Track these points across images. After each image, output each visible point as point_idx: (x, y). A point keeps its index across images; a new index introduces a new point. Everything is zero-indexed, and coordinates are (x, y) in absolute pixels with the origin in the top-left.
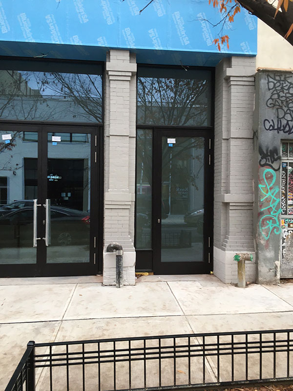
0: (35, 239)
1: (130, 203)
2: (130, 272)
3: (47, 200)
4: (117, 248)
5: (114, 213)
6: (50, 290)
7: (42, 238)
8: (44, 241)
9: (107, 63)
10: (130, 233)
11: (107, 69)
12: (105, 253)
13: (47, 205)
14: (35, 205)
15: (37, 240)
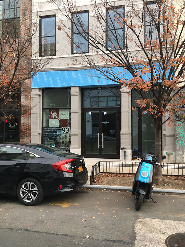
1: (129, 134)
2: (129, 157)
3: (102, 133)
4: (124, 149)
5: (123, 137)
7: (101, 146)
10: (129, 144)
11: (121, 91)
12: (121, 150)
14: (99, 135)
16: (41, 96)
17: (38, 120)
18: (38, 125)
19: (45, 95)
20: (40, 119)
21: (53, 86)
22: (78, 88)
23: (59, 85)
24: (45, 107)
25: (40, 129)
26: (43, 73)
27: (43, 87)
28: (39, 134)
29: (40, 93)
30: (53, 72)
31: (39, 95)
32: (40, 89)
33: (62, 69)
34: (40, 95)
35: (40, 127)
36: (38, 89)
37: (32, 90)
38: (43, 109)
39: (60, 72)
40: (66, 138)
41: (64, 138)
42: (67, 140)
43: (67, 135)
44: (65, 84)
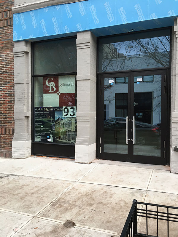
0: (127, 140)
3: (134, 117)
6: (137, 170)
7: (130, 140)
8: (132, 141)
9: (175, 27)
11: (175, 31)
12: (172, 152)
13: (134, 120)
14: (127, 120)
15: (128, 140)
16: (30, 54)
17: (26, 96)
18: (26, 103)
20: (28, 93)
21: (47, 35)
22: (90, 32)
23: (57, 31)
25: (28, 110)
26: (31, 13)
27: (31, 37)
28: (27, 117)
29: (28, 49)
30: (47, 10)
31: (24, 52)
32: (27, 42)
34: (27, 53)
35: (28, 106)
36: (24, 43)
37: (16, 45)
38: (34, 77)
39: (58, 8)
40: (70, 125)
41: (67, 126)
42: (71, 129)
43: (73, 119)
44: (66, 29)
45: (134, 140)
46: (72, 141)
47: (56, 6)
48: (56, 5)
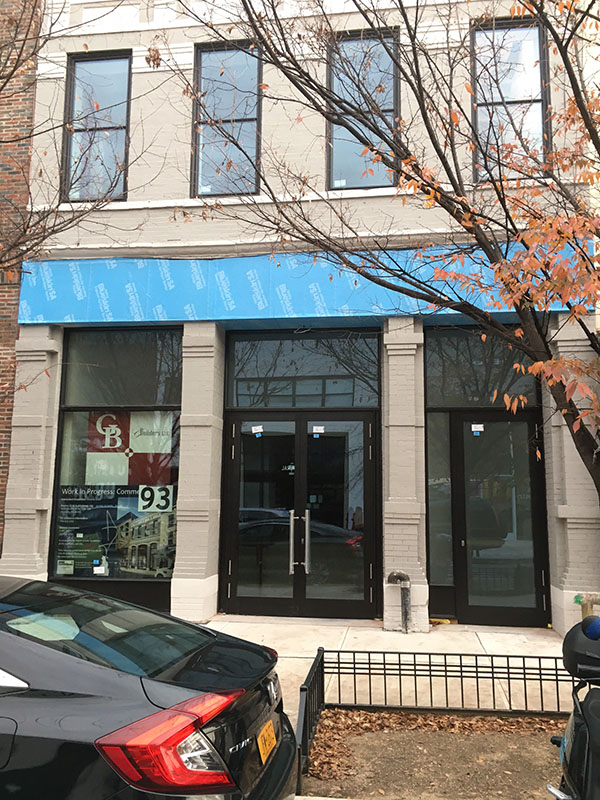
0: (292, 564)
1: (418, 517)
2: (421, 614)
3: (307, 511)
4: (401, 578)
5: (397, 530)
6: (314, 630)
7: (300, 564)
8: (303, 567)
10: (419, 559)
11: (385, 343)
12: (386, 585)
13: (307, 518)
14: (292, 518)
15: (294, 565)
16: (59, 357)
17: (42, 457)
18: (40, 477)
19: (73, 353)
20: (47, 450)
21: (110, 319)
22: (214, 325)
23: (137, 314)
24: (72, 402)
25: (44, 494)
26: (72, 264)
27: (69, 319)
28: (42, 512)
29: (55, 344)
30: (113, 264)
31: (47, 352)
32: (53, 327)
33: (150, 251)
34: (52, 354)
35: (45, 483)
36: (47, 330)
37: (22, 332)
38: (65, 412)
39: (141, 263)
40: (156, 530)
41: (148, 532)
42: (159, 540)
43: (162, 516)
44: (159, 311)
45: (306, 564)
46: (159, 571)
47: (136, 261)
48: (137, 258)
